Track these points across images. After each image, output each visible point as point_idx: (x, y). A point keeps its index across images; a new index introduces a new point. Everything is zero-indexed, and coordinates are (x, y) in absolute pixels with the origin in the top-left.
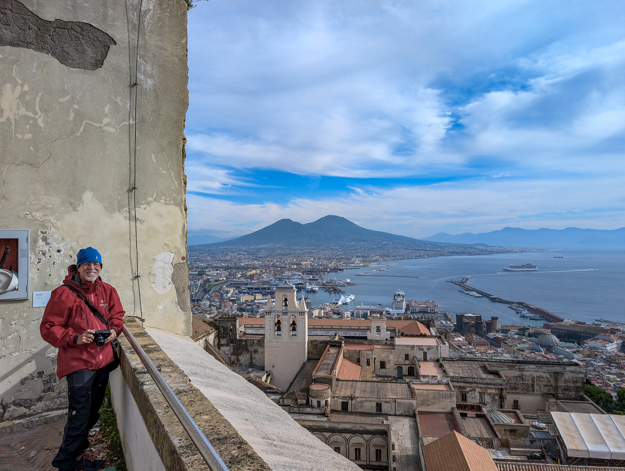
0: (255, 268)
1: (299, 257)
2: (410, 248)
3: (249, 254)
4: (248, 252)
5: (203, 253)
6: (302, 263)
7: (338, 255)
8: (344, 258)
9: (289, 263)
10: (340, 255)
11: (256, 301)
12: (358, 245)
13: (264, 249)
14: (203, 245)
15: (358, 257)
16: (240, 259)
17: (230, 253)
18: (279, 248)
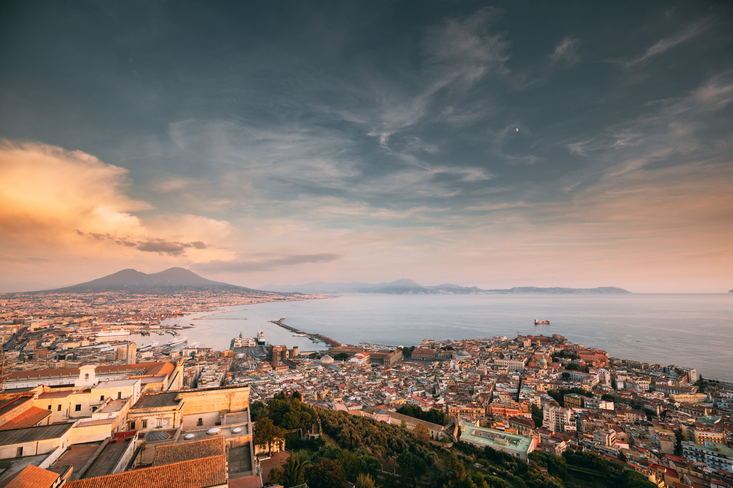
2: (245, 296)
3: (84, 302)
6: (142, 310)
7: (180, 302)
8: (185, 305)
9: (127, 310)
12: (200, 294)
13: (103, 296)
14: (28, 292)
15: (198, 303)
17: (60, 301)
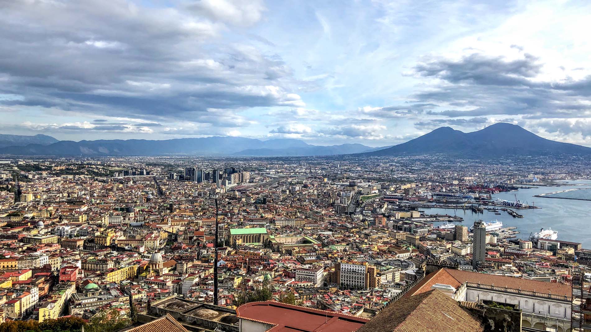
0: (410, 182)
1: (460, 171)
3: (402, 166)
4: (401, 163)
5: (354, 163)
6: (465, 178)
7: (510, 170)
8: (519, 175)
9: (449, 178)
10: (512, 170)
11: (413, 219)
12: (537, 160)
13: (419, 160)
14: (353, 154)
15: (536, 173)
16: (392, 171)
17: (381, 164)
18: (436, 160)
